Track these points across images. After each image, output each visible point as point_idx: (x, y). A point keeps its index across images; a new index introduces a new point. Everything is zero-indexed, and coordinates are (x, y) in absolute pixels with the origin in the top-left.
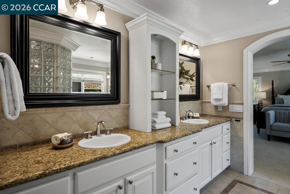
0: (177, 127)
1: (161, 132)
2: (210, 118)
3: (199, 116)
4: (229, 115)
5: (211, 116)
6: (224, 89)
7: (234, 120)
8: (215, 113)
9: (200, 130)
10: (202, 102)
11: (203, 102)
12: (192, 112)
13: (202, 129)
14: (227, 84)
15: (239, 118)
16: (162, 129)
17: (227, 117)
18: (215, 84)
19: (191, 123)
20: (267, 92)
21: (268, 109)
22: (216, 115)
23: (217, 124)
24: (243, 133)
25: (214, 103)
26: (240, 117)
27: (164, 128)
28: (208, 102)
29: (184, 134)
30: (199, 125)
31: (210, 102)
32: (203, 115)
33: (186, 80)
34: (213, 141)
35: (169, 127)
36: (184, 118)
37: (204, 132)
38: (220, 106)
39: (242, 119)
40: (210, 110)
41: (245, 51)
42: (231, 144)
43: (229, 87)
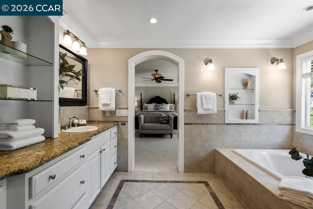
0: (55, 141)
1: (22, 154)
2: (98, 124)
3: (86, 123)
4: (116, 119)
5: (99, 122)
6: (112, 94)
7: (120, 123)
8: (102, 119)
9: (89, 138)
10: (89, 107)
11: (91, 107)
12: (78, 119)
13: (91, 137)
14: (114, 90)
15: (125, 122)
16: (26, 147)
17: (114, 122)
18: (103, 88)
19: (76, 132)
20: (138, 101)
21: (140, 114)
22: (104, 120)
23: (106, 130)
24: (127, 135)
25: (102, 108)
26: (125, 120)
27: (31, 145)
28: (96, 107)
29: (66, 148)
30: (88, 133)
31: (98, 108)
32: (90, 122)
33: (69, 78)
34: (103, 148)
35: (42, 142)
36: (67, 127)
37: (93, 140)
38: (107, 112)
39: (127, 122)
40: (97, 116)
41: (130, 61)
42: (118, 147)
43: (116, 93)
